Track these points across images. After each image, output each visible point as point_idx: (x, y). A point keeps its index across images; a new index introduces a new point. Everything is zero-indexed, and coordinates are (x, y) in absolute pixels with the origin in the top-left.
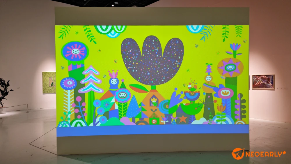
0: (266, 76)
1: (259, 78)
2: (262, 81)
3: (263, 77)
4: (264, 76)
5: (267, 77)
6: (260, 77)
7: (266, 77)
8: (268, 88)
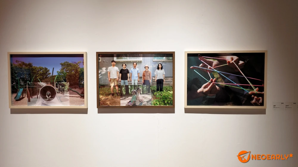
0: (235, 58)
1: (211, 64)
2: (224, 79)
3: (224, 61)
4: (228, 58)
5: (241, 62)
6: (215, 62)
7: (237, 62)
8: (245, 105)
